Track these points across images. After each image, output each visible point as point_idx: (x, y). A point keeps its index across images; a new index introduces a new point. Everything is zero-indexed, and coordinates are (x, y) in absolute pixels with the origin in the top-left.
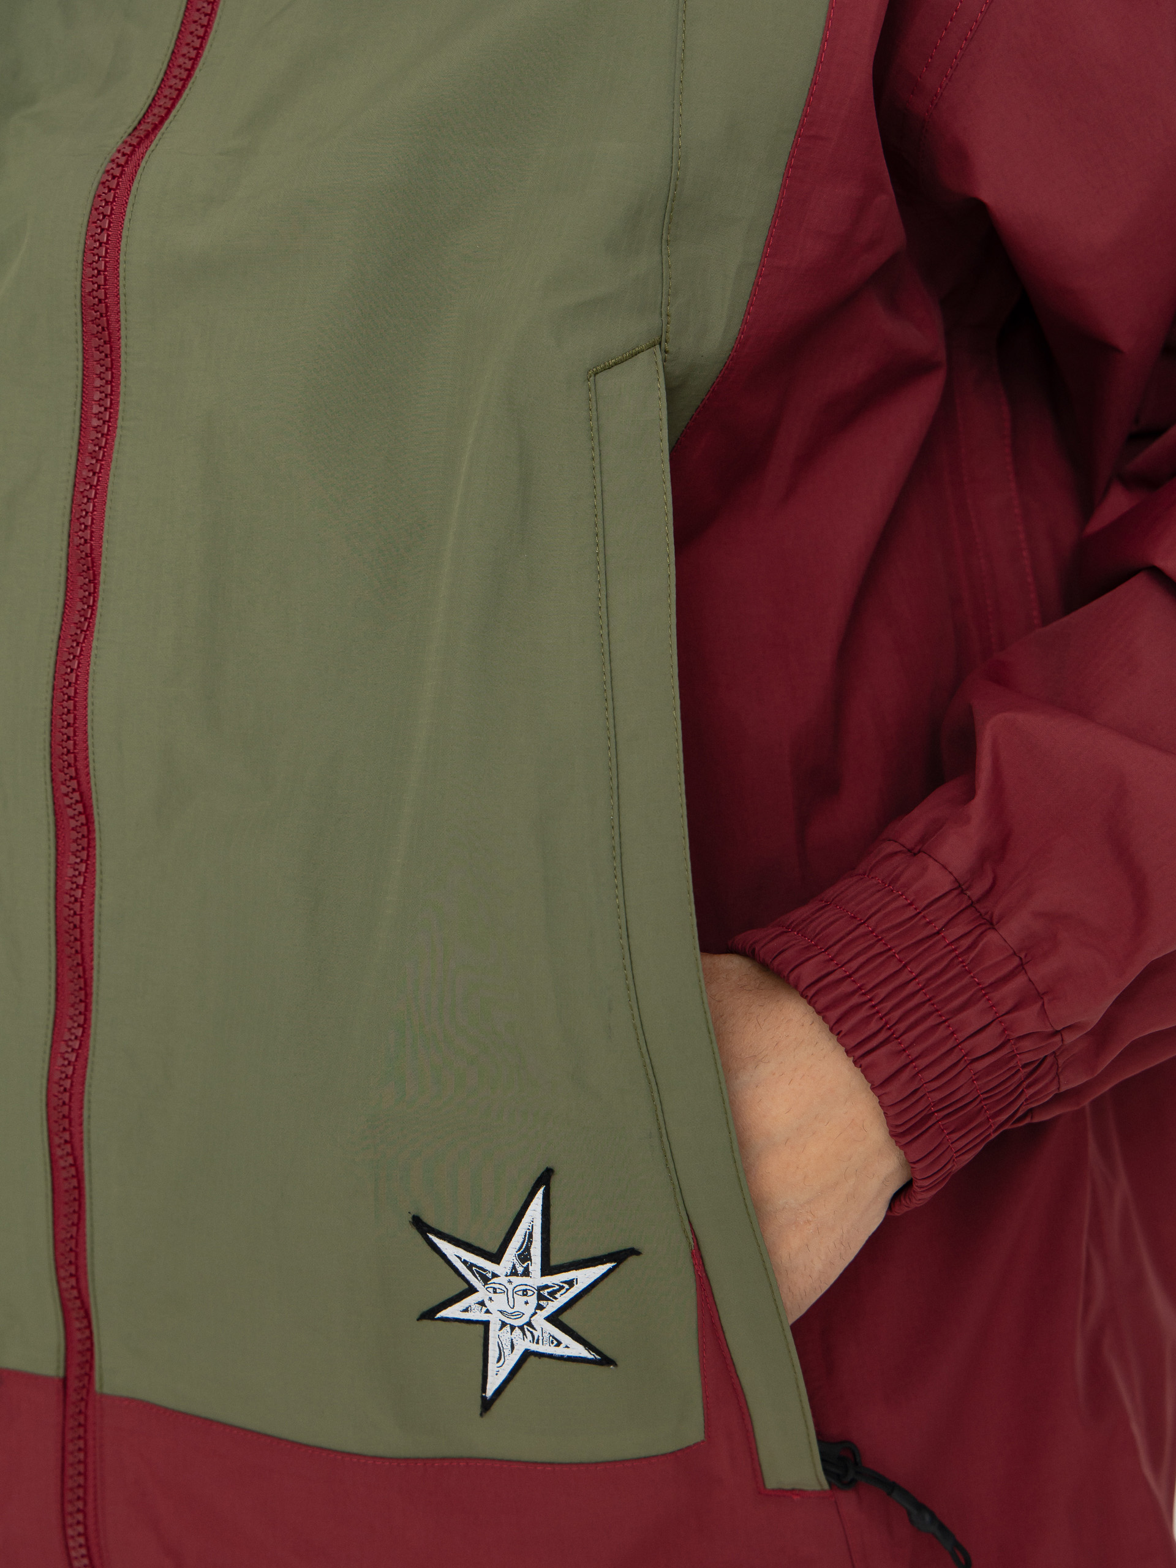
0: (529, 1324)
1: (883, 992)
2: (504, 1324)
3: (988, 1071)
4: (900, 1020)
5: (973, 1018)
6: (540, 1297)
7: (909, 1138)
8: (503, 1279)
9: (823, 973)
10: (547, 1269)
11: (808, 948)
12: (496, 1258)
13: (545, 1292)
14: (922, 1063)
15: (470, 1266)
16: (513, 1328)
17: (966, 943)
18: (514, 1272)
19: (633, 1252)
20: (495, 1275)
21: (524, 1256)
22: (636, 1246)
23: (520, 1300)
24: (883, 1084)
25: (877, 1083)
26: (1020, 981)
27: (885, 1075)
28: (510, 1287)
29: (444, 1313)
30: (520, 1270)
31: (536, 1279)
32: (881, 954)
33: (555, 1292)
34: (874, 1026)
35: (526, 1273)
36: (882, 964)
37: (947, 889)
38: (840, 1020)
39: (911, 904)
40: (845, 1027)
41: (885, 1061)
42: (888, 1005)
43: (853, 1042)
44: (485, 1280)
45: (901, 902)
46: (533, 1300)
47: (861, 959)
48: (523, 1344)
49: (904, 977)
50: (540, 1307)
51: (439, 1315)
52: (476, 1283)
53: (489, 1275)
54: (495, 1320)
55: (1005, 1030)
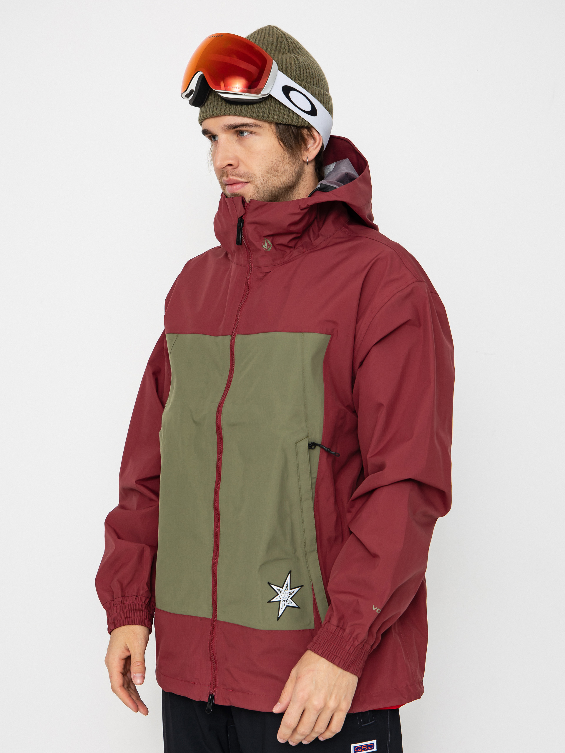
0: (287, 600)
1: (332, 650)
2: (283, 600)
3: (355, 653)
4: (337, 653)
5: (348, 648)
6: (289, 594)
7: (348, 670)
8: (283, 591)
9: (322, 652)
10: (290, 589)
11: (319, 647)
12: (282, 588)
13: (290, 593)
14: (343, 658)
15: (278, 590)
16: (285, 601)
17: (342, 635)
18: (285, 590)
19: (303, 586)
20: (282, 591)
21: (287, 587)
22: (303, 585)
23: (286, 595)
24: (338, 665)
25: (337, 664)
26: (352, 638)
27: (338, 663)
28: (285, 593)
29: (272, 601)
30: (286, 589)
31: (289, 591)
32: (330, 644)
33: (291, 593)
34: (333, 656)
35: (287, 590)
36: (331, 645)
37: (336, 628)
38: (327, 658)
39: (332, 633)
40: (328, 659)
41: (337, 661)
42: (334, 652)
43: (331, 660)
44: (280, 592)
45: (330, 633)
46: (288, 595)
47: (327, 646)
48: (286, 604)
49: (334, 646)
50: (289, 596)
51: (271, 601)
52: (279, 593)
53: (281, 591)
54: (281, 600)
55: (354, 646)
